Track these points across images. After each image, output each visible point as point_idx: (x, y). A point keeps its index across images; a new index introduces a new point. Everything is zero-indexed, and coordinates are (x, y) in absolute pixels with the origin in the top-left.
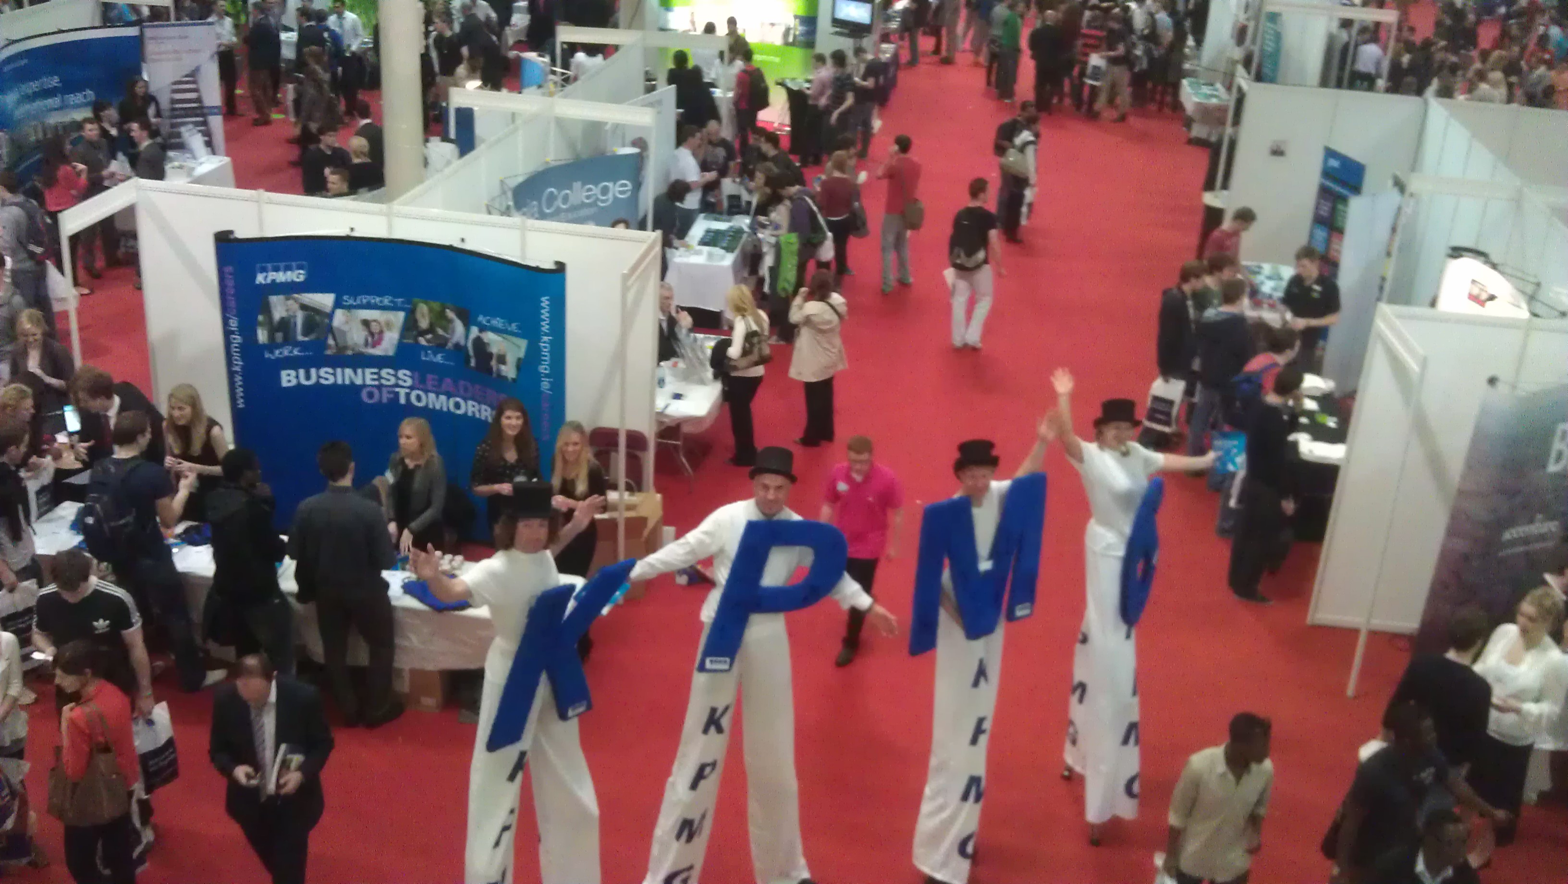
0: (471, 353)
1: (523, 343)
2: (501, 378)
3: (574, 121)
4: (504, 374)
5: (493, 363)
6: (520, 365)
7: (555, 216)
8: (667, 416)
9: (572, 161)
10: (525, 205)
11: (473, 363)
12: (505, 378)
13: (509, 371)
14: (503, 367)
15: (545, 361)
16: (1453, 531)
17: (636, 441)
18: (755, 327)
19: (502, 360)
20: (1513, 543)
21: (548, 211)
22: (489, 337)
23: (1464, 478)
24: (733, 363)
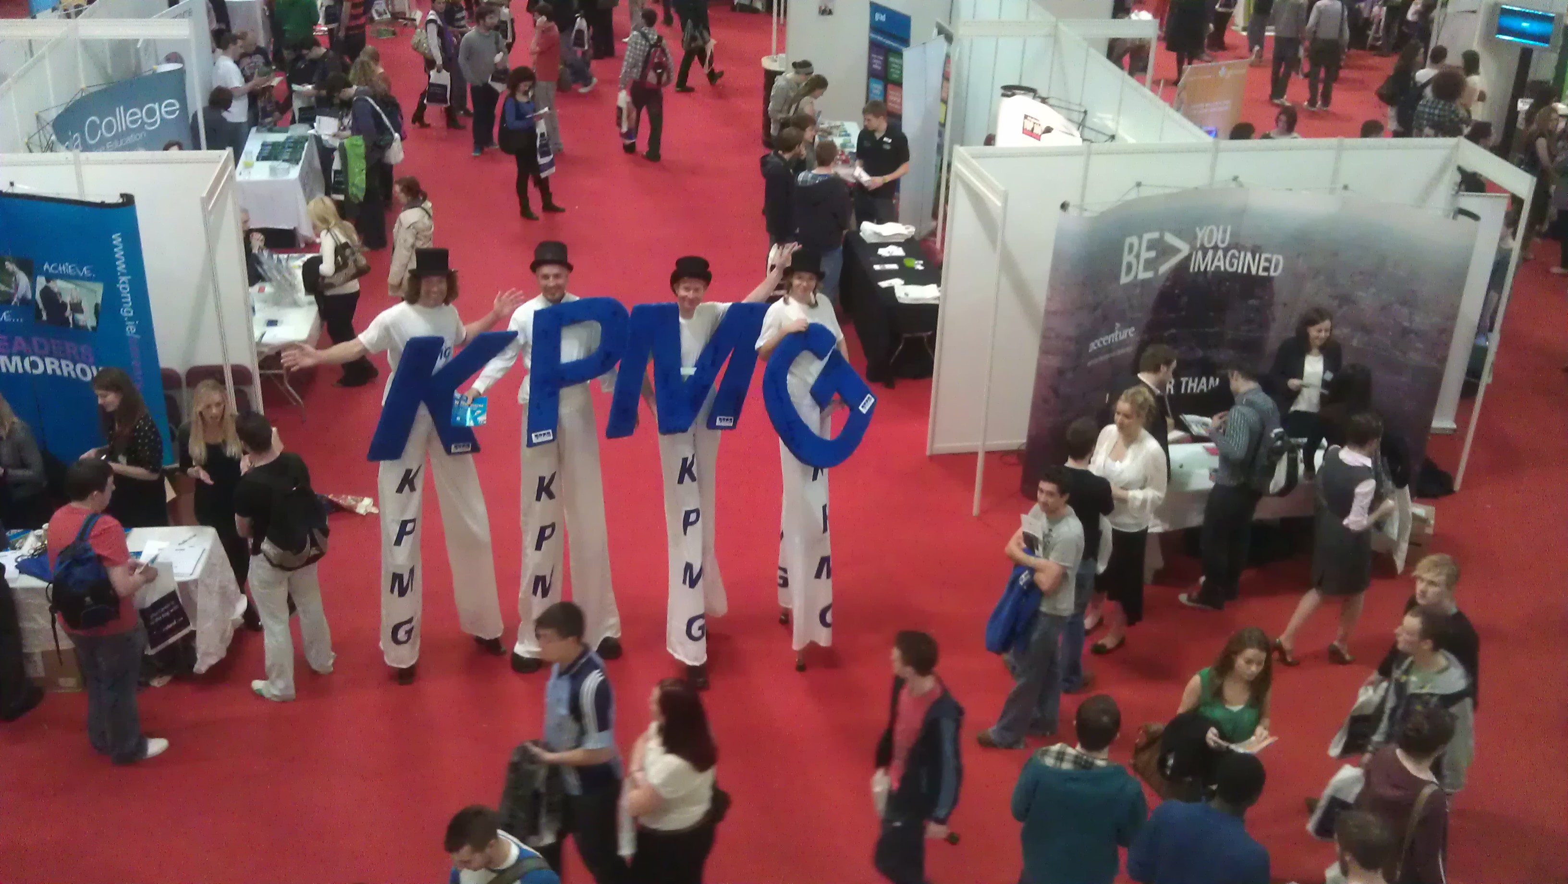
0: (41, 306)
1: (99, 288)
2: (80, 329)
3: (101, 42)
4: (81, 323)
5: (68, 313)
6: (98, 311)
7: (101, 145)
8: (267, 345)
9: (105, 86)
10: (68, 138)
11: (45, 317)
12: (84, 328)
13: (87, 319)
14: (80, 317)
15: (127, 303)
16: (1045, 351)
17: (241, 375)
18: (343, 240)
19: (77, 308)
20: (1098, 352)
21: (92, 142)
22: (59, 285)
23: (1049, 299)
24: (327, 281)
